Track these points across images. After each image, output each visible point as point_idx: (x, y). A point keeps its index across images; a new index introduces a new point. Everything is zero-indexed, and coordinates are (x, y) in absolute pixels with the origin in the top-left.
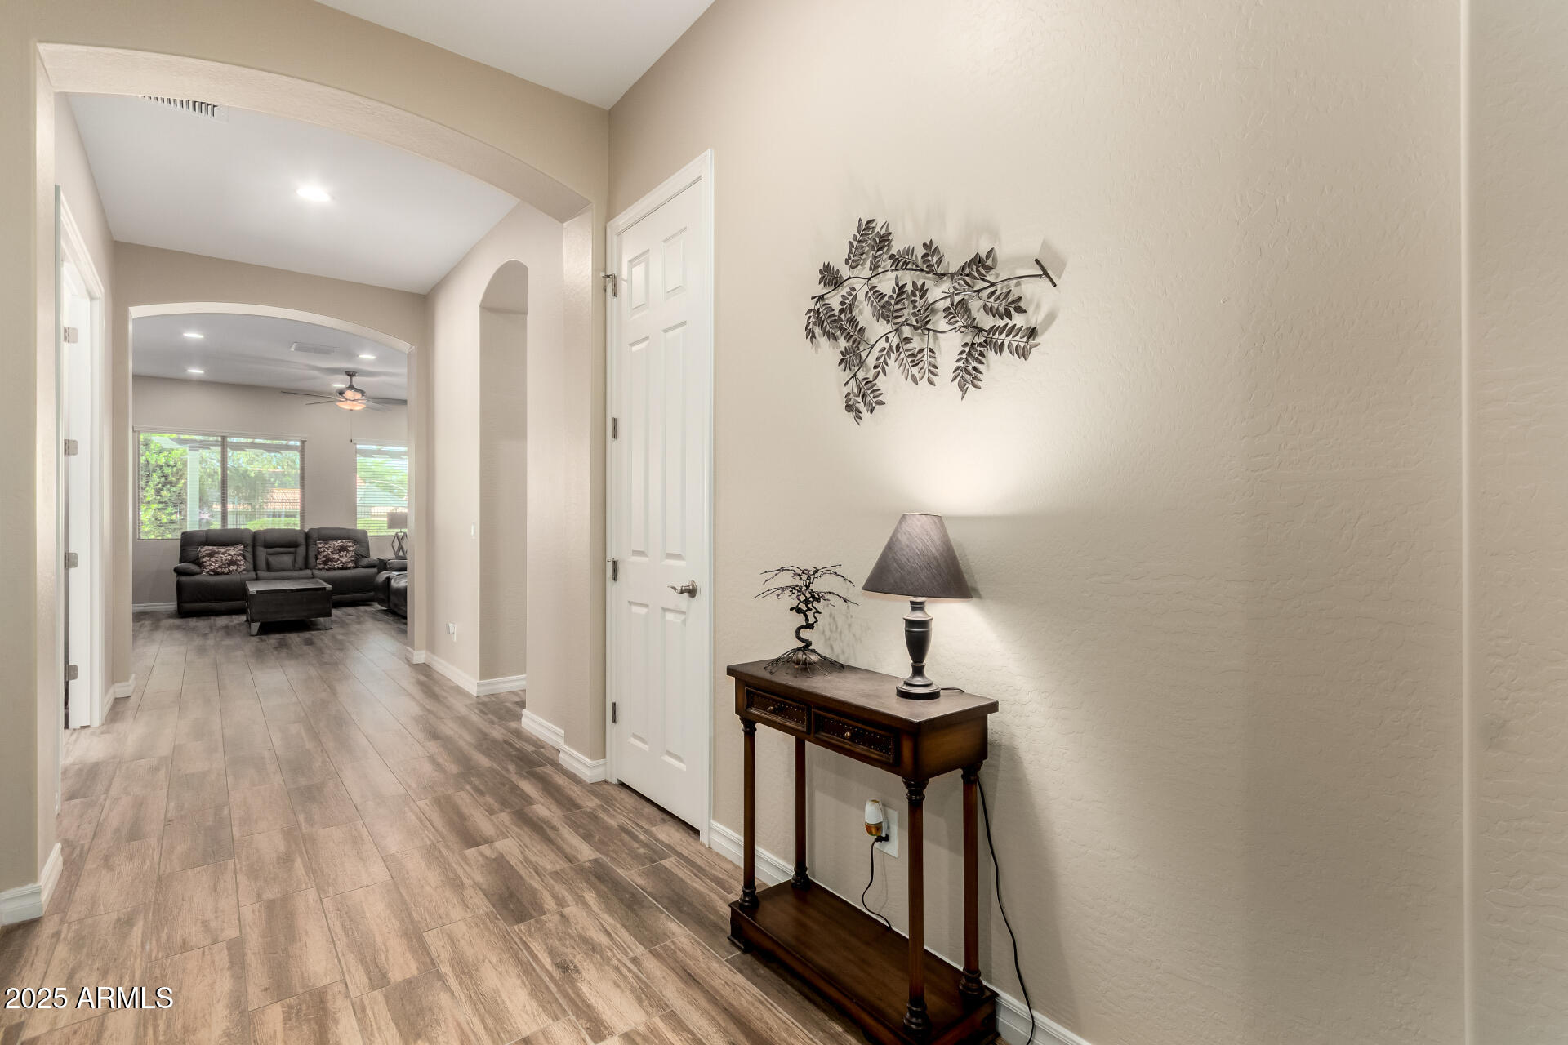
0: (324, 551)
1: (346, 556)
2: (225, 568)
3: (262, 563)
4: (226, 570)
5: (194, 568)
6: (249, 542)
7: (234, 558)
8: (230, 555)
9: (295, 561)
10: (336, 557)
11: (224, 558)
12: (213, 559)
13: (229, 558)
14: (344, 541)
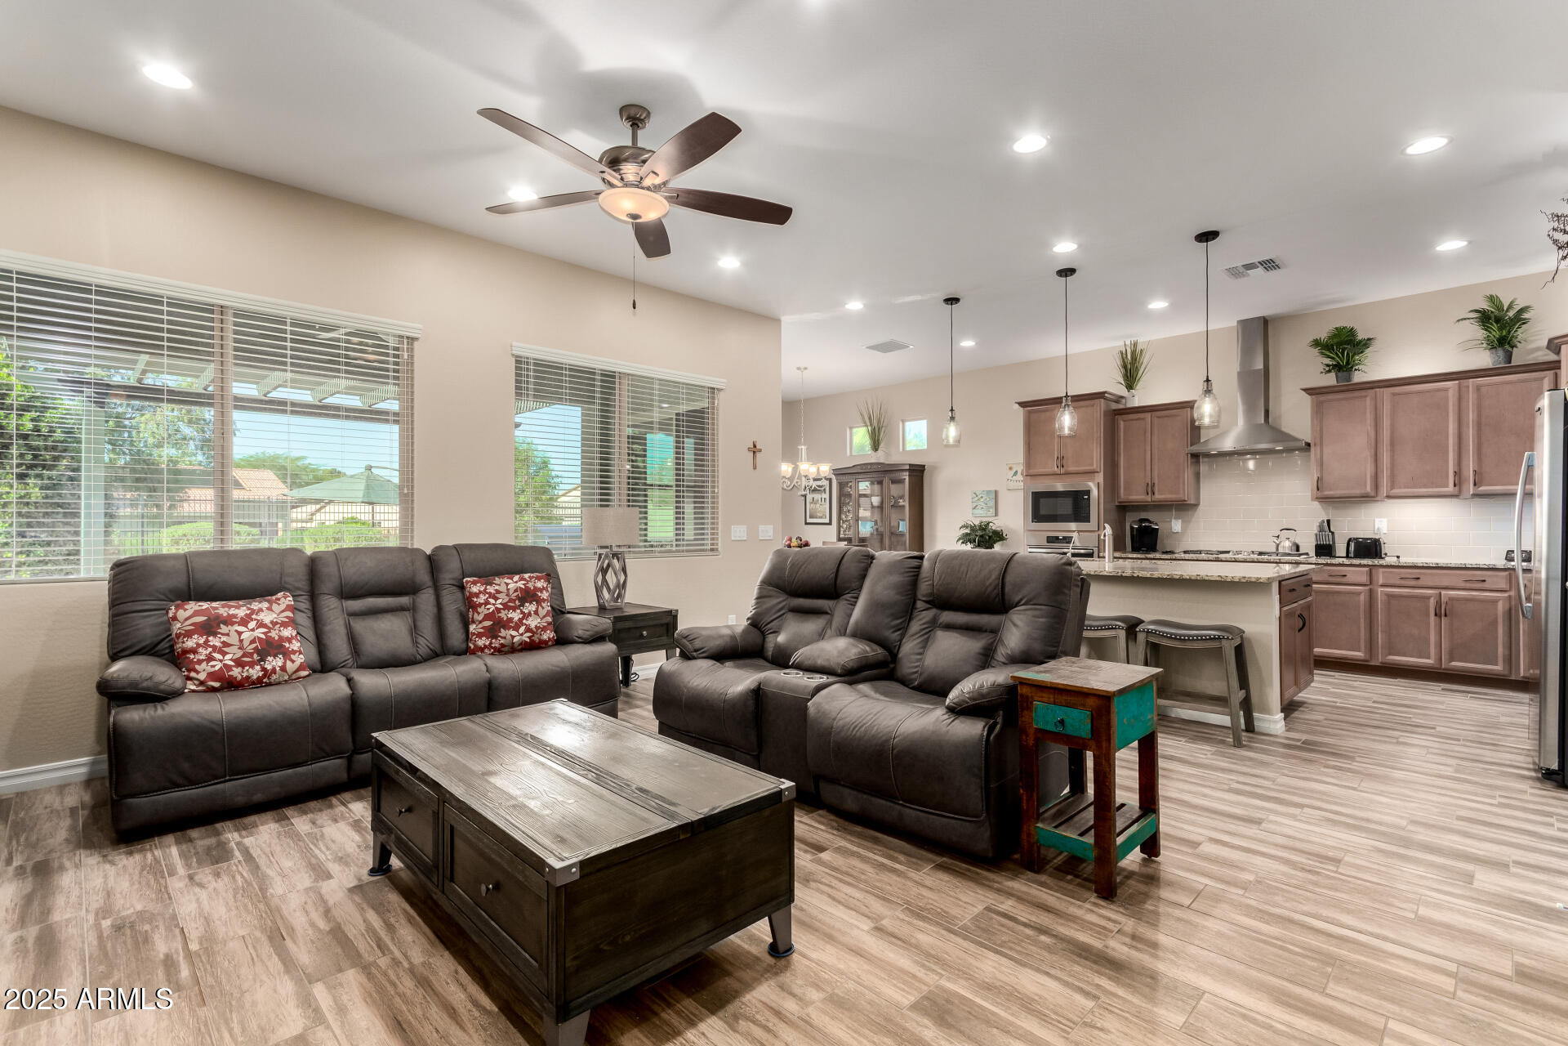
0: (487, 603)
1: (536, 612)
2: (252, 665)
3: (339, 647)
4: (255, 672)
5: (161, 674)
6: (301, 581)
7: (274, 634)
8: (261, 625)
9: (414, 630)
10: (516, 616)
11: (246, 636)
12: (215, 641)
13: (260, 633)
14: (526, 576)
